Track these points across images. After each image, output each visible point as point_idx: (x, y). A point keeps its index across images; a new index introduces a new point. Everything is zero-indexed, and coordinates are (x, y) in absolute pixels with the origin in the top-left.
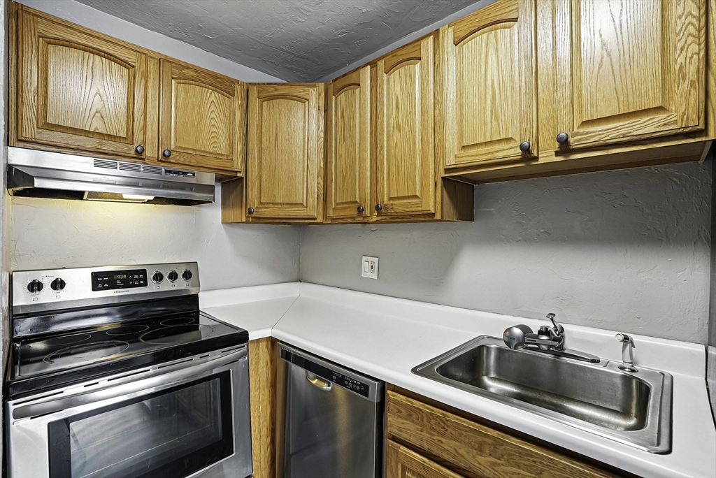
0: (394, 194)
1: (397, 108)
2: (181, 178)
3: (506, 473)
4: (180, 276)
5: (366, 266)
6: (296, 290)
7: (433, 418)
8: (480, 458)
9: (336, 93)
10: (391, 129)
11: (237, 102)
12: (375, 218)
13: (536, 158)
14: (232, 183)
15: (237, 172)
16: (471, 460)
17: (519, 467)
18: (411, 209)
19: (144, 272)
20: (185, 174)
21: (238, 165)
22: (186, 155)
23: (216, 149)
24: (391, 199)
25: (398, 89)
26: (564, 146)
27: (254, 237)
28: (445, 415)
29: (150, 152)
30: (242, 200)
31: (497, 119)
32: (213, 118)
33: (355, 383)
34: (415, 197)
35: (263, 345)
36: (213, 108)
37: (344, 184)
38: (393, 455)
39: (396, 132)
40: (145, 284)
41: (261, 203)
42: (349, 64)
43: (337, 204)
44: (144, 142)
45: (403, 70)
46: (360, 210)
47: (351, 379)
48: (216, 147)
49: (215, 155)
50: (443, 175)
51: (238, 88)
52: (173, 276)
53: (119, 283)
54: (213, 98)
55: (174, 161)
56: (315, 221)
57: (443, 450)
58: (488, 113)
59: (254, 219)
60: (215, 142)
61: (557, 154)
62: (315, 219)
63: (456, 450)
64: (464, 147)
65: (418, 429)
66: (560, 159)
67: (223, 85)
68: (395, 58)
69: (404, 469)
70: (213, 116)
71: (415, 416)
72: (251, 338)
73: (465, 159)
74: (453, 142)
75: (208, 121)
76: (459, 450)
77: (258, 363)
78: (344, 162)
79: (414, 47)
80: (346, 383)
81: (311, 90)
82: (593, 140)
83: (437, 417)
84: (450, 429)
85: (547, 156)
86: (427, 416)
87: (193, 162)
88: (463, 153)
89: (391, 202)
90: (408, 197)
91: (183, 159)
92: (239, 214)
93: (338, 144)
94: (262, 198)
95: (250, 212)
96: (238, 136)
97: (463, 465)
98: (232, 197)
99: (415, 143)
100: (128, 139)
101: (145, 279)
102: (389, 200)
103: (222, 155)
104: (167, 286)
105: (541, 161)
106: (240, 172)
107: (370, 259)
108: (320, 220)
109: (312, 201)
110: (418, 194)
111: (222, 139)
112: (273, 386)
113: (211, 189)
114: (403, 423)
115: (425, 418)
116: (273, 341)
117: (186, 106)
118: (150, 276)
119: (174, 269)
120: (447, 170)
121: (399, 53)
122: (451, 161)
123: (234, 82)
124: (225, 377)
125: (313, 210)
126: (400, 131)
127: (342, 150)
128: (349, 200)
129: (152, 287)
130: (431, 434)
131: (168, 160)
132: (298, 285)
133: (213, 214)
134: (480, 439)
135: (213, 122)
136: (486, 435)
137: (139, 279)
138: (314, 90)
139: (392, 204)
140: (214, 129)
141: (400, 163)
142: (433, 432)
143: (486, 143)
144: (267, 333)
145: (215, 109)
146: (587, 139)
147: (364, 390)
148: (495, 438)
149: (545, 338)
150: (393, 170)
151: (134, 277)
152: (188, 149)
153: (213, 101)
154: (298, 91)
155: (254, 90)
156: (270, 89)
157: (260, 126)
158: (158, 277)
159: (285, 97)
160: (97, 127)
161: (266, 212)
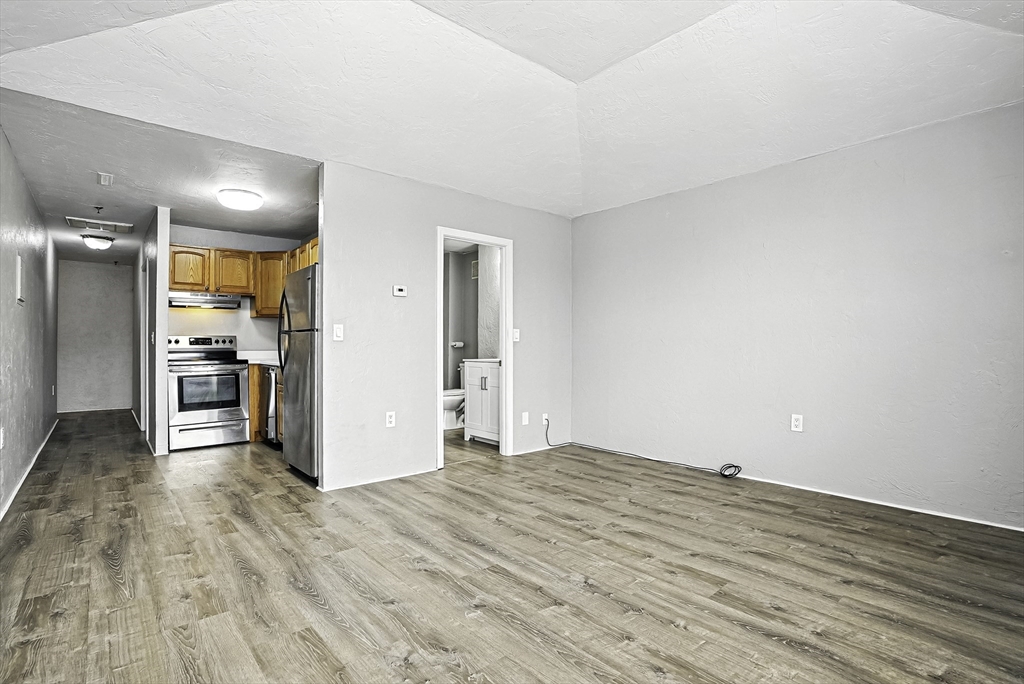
2: (226, 298)
4: (228, 342)
11: (251, 262)
19: (210, 339)
21: (251, 290)
22: (227, 288)
29: (212, 289)
30: (257, 307)
35: (254, 366)
36: (239, 266)
40: (212, 344)
41: (262, 308)
44: (209, 285)
48: (241, 284)
49: (241, 287)
51: (251, 256)
52: (224, 342)
53: (201, 343)
55: (222, 291)
59: (262, 315)
60: (240, 281)
67: (243, 254)
70: (239, 270)
72: (249, 363)
75: (236, 273)
77: (253, 374)
91: (225, 290)
92: (257, 314)
94: (264, 306)
96: (251, 277)
98: (253, 305)
100: (203, 284)
101: (211, 342)
103: (245, 287)
104: (221, 346)
111: (244, 279)
112: (261, 386)
116: (259, 365)
118: (213, 341)
119: (224, 338)
123: (250, 252)
129: (215, 346)
131: (220, 291)
133: (246, 314)
135: (239, 273)
137: (209, 342)
144: (258, 362)
151: (206, 341)
152: (228, 285)
153: (239, 263)
154: (278, 255)
155: (259, 256)
156: (266, 255)
157: (261, 273)
158: (217, 342)
159: (272, 258)
160: (191, 280)
161: (265, 312)
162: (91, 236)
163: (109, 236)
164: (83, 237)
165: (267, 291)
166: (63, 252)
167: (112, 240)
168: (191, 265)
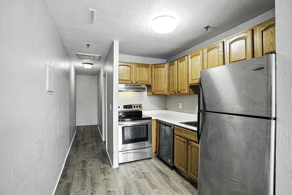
1: (181, 71)
2: (139, 87)
4: (139, 107)
5: (180, 105)
9: (171, 66)
10: (180, 75)
11: (150, 69)
12: (178, 94)
14: (149, 87)
16: (185, 135)
18: (184, 92)
19: (132, 106)
20: (140, 86)
21: (150, 83)
23: (145, 80)
24: (181, 90)
25: (182, 66)
27: (154, 98)
29: (134, 82)
30: (151, 90)
34: (185, 90)
35: (155, 121)
36: (145, 71)
37: (172, 87)
38: (175, 138)
40: (132, 108)
43: (171, 91)
44: (133, 81)
45: (182, 62)
46: (175, 93)
51: (150, 66)
52: (137, 107)
53: (128, 108)
54: (145, 69)
57: (181, 135)
59: (154, 94)
60: (145, 78)
63: (183, 134)
65: (178, 132)
67: (146, 66)
68: (181, 59)
69: (177, 140)
70: (145, 73)
71: (178, 130)
72: (152, 119)
74: (190, 79)
77: (154, 124)
79: (184, 58)
80: (168, 126)
81: (165, 65)
87: (141, 83)
88: (192, 81)
90: (183, 90)
91: (139, 83)
92: (150, 93)
94: (155, 90)
95: (153, 93)
96: (150, 76)
97: (184, 137)
98: (149, 89)
99: (184, 78)
100: (130, 80)
101: (132, 107)
103: (147, 81)
104: (136, 109)
107: (181, 104)
108: (168, 94)
109: (166, 90)
111: (147, 78)
112: (157, 130)
113: (144, 89)
114: (176, 131)
116: (157, 120)
117: (140, 72)
118: (133, 106)
119: (137, 105)
120: (190, 84)
122: (190, 83)
123: (149, 65)
124: (147, 125)
125: (166, 92)
126: (182, 76)
127: (172, 79)
128: (173, 90)
129: (133, 109)
131: (137, 83)
132: (165, 110)
133: (145, 93)
137: (131, 107)
140: (145, 76)
141: (182, 82)
143: (196, 79)
144: (156, 118)
147: (171, 126)
150: (181, 84)
151: (130, 106)
152: (140, 81)
154: (163, 65)
155: (153, 66)
156: (157, 66)
157: (155, 74)
158: (134, 107)
159: (160, 67)
160: (125, 79)
161: (156, 93)
162: (86, 63)
163: (92, 63)
164: (83, 64)
165: (157, 83)
166: (78, 72)
167: (92, 64)
168: (126, 71)
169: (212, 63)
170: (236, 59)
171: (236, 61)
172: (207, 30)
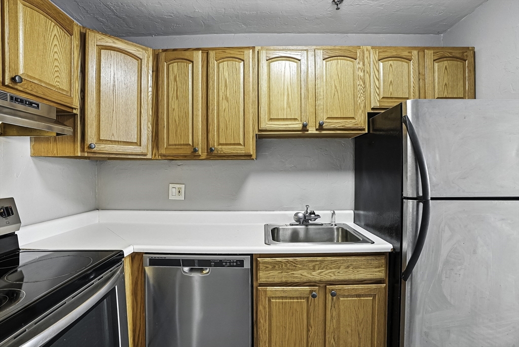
0: (222, 141)
1: (226, 86)
3: (326, 274)
5: (173, 191)
6: (96, 218)
7: (289, 263)
8: (314, 273)
10: (221, 99)
13: (308, 131)
15: (73, 108)
16: (310, 276)
17: (331, 269)
18: (237, 152)
20: (31, 104)
21: (76, 102)
22: (34, 85)
23: (58, 84)
24: (219, 144)
25: (226, 74)
26: (321, 127)
28: (295, 259)
31: (290, 107)
32: (56, 52)
33: (233, 262)
34: (239, 144)
35: (127, 260)
36: (56, 42)
37: (177, 131)
38: (263, 294)
39: (225, 101)
41: (100, 140)
42: (155, 35)
43: (169, 145)
45: (230, 63)
47: (228, 260)
48: (59, 82)
49: (57, 89)
50: (257, 133)
51: (76, 29)
54: (55, 32)
55: (21, 89)
56: (146, 157)
57: (294, 278)
58: (285, 103)
60: (58, 76)
61: (317, 130)
62: (145, 155)
63: (301, 274)
64: (271, 119)
65: (279, 273)
66: (317, 132)
67: (64, 22)
68: (224, 53)
69: (270, 298)
70: (56, 50)
71: (277, 267)
73: (272, 126)
74: (265, 115)
75: (52, 54)
76: (303, 274)
78: (177, 115)
79: (239, 52)
80: (224, 264)
82: (332, 126)
83: (291, 262)
84: (298, 266)
85: (312, 130)
86: (285, 263)
87: (39, 93)
89: (220, 147)
90: (234, 144)
91: (30, 89)
92: (72, 149)
93: (170, 100)
94: (101, 136)
99: (239, 112)
102: (218, 145)
103: (63, 90)
105: (309, 132)
106: (75, 109)
107: (177, 186)
108: (148, 156)
109: (145, 142)
110: (242, 142)
111: (64, 75)
114: (269, 273)
115: (284, 265)
120: (260, 131)
121: (227, 51)
125: (145, 149)
126: (228, 101)
127: (174, 106)
128: (182, 143)
130: (287, 272)
131: (16, 87)
134: (314, 264)
135: (56, 56)
136: (317, 261)
138: (146, 52)
139: (221, 148)
140: (57, 63)
141: (228, 122)
142: (288, 271)
143: (284, 119)
145: (57, 44)
146: (330, 125)
147: (240, 263)
148: (320, 261)
149: (313, 215)
150: (222, 125)
152: (34, 78)
153: (55, 35)
155: (92, 36)
169: (336, 88)
170: (391, 94)
171: (392, 98)
172: (338, 9)
